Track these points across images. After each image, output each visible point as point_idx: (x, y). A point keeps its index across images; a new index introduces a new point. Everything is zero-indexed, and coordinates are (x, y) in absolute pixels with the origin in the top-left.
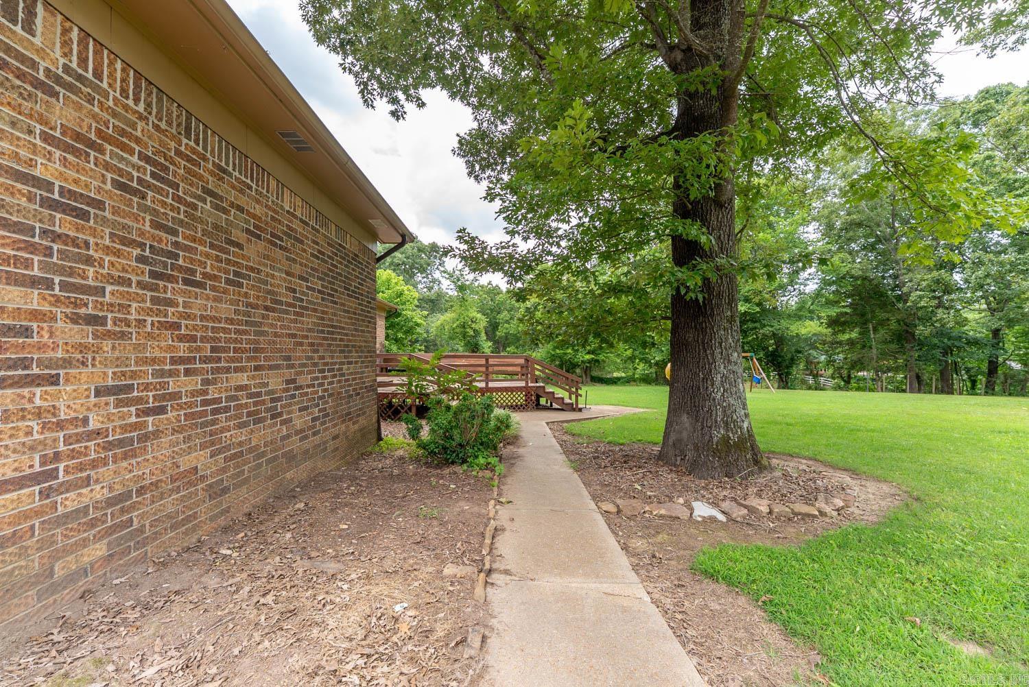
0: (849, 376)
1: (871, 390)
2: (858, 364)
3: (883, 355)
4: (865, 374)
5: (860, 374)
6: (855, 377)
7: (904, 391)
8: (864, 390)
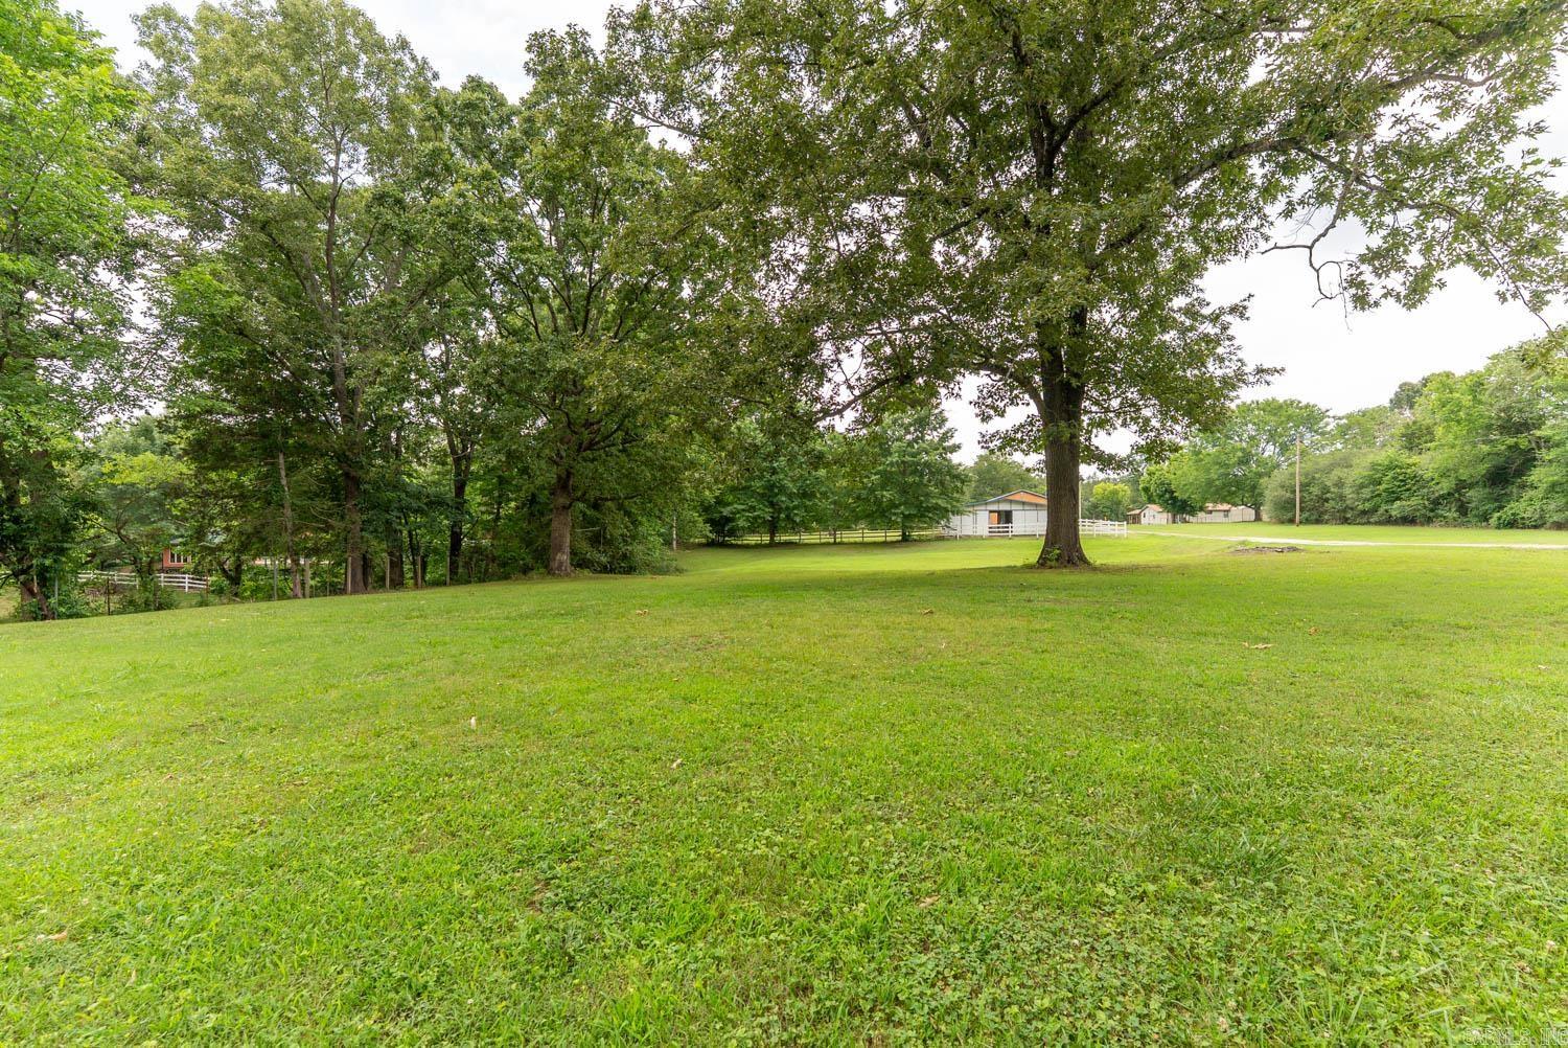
0: (238, 568)
1: (283, 596)
2: (254, 541)
3: (305, 517)
4: (269, 562)
5: (260, 562)
6: (251, 568)
7: (343, 592)
8: (269, 598)
